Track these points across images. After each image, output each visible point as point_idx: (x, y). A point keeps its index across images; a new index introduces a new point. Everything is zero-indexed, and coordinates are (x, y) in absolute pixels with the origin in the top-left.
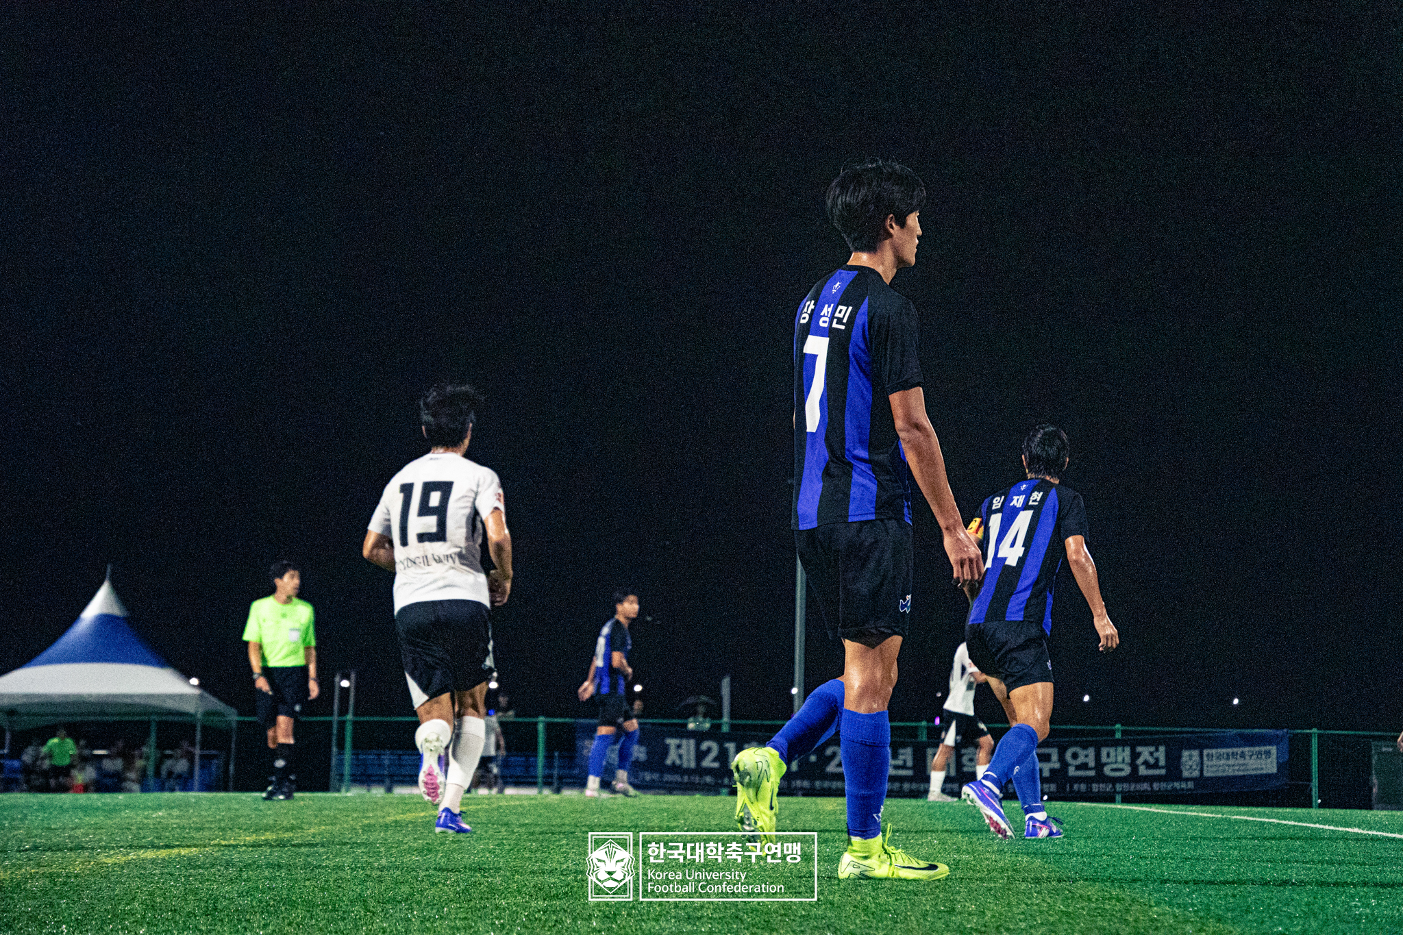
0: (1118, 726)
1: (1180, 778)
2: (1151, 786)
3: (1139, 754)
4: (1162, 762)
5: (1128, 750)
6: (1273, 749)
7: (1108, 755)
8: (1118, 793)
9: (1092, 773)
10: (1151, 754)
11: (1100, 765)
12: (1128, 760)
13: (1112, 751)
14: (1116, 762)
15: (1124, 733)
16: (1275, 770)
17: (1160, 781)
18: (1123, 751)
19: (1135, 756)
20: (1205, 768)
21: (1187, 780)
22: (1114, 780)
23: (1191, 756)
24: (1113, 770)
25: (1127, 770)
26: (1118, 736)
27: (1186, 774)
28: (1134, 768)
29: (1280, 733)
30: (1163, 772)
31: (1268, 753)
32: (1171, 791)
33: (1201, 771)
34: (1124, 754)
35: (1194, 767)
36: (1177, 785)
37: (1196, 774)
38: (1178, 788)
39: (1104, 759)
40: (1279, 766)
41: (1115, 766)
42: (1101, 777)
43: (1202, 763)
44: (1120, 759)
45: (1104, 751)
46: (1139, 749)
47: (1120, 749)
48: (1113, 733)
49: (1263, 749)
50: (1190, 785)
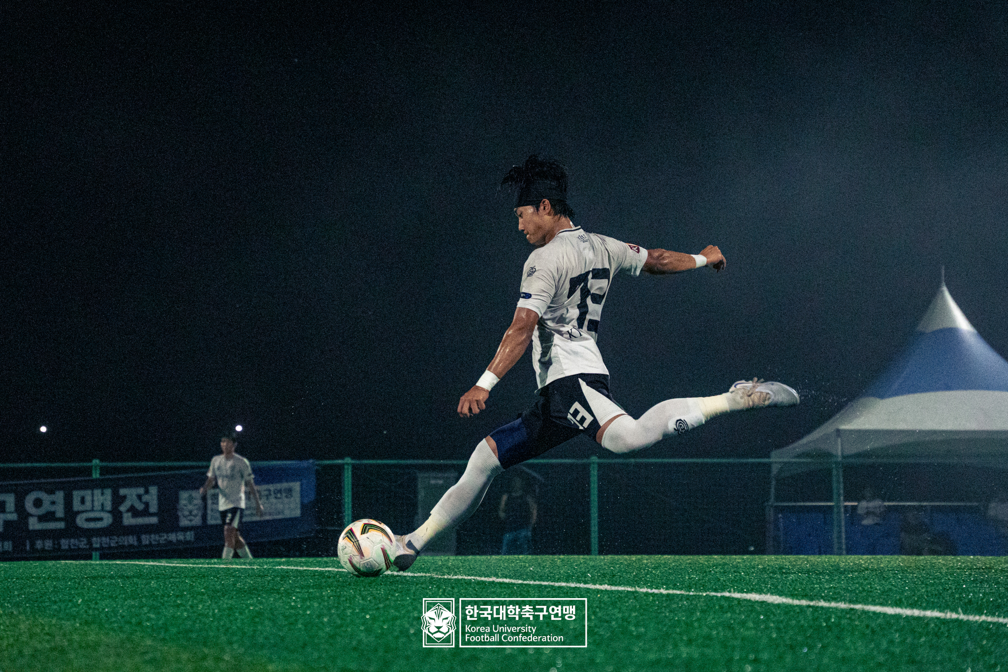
0: (96, 462)
1: (176, 528)
2: (139, 540)
3: (124, 498)
4: (153, 509)
5: (108, 492)
6: (296, 486)
7: (83, 501)
8: (96, 549)
9: (61, 525)
10: (139, 497)
11: (70, 515)
12: (109, 506)
13: (87, 494)
14: (92, 510)
15: (104, 471)
16: (297, 513)
17: (150, 533)
18: (102, 494)
19: (118, 500)
20: (209, 512)
21: (186, 529)
22: (89, 534)
23: (191, 499)
24: (89, 520)
25: (107, 520)
26: (96, 475)
27: (184, 522)
28: (116, 514)
29: (305, 464)
30: (154, 520)
31: (289, 491)
32: (165, 545)
33: (204, 517)
34: (102, 498)
35: (195, 512)
36: (173, 537)
37: (197, 521)
38: (174, 541)
39: (77, 506)
40: (303, 506)
41: (92, 515)
42: (72, 530)
43: (205, 507)
44: (97, 505)
45: (77, 495)
46: (123, 492)
47: (97, 492)
48: (88, 471)
49: (285, 485)
50: (190, 536)
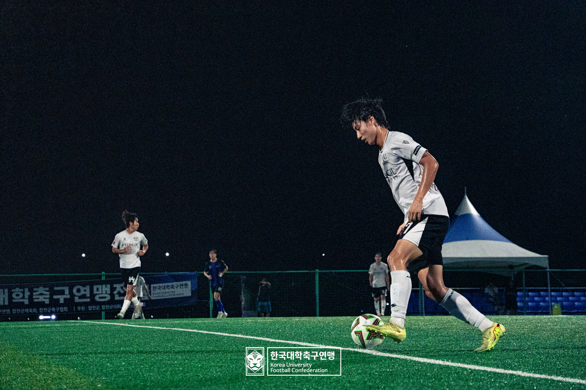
0: (103, 273)
3: (115, 288)
5: (109, 286)
6: (189, 283)
7: (98, 289)
8: (103, 310)
9: (88, 300)
10: (122, 288)
11: (92, 295)
12: (109, 292)
13: (100, 287)
14: (102, 294)
15: (106, 276)
16: (190, 294)
18: (106, 287)
19: (113, 289)
22: (101, 304)
24: (100, 298)
25: (108, 298)
26: (103, 278)
28: (112, 295)
29: (193, 273)
31: (186, 285)
33: (150, 296)
34: (106, 289)
37: (147, 298)
39: (95, 292)
40: (192, 292)
41: (102, 295)
42: (93, 302)
43: (150, 292)
44: (104, 291)
45: (95, 287)
46: (115, 286)
47: (104, 286)
48: (100, 277)
49: (184, 282)
